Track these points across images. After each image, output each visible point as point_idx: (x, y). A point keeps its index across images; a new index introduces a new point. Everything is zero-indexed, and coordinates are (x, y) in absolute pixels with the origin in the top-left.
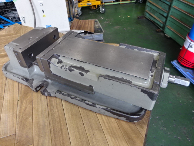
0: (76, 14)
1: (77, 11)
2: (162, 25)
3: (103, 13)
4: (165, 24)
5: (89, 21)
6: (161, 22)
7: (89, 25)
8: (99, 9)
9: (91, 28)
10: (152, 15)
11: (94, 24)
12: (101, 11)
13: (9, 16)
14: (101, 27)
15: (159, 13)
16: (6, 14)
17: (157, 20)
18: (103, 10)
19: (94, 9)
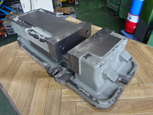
0: (58, 5)
1: (59, 3)
2: (117, 11)
3: (78, 6)
4: (119, 10)
5: (67, 8)
6: (116, 8)
7: (67, 10)
8: (75, 3)
9: (68, 12)
10: (111, 4)
11: (70, 10)
12: (76, 4)
13: (12, 7)
14: (75, 11)
15: (115, 3)
16: (10, 6)
17: (114, 8)
18: (78, 3)
19: (71, 3)
